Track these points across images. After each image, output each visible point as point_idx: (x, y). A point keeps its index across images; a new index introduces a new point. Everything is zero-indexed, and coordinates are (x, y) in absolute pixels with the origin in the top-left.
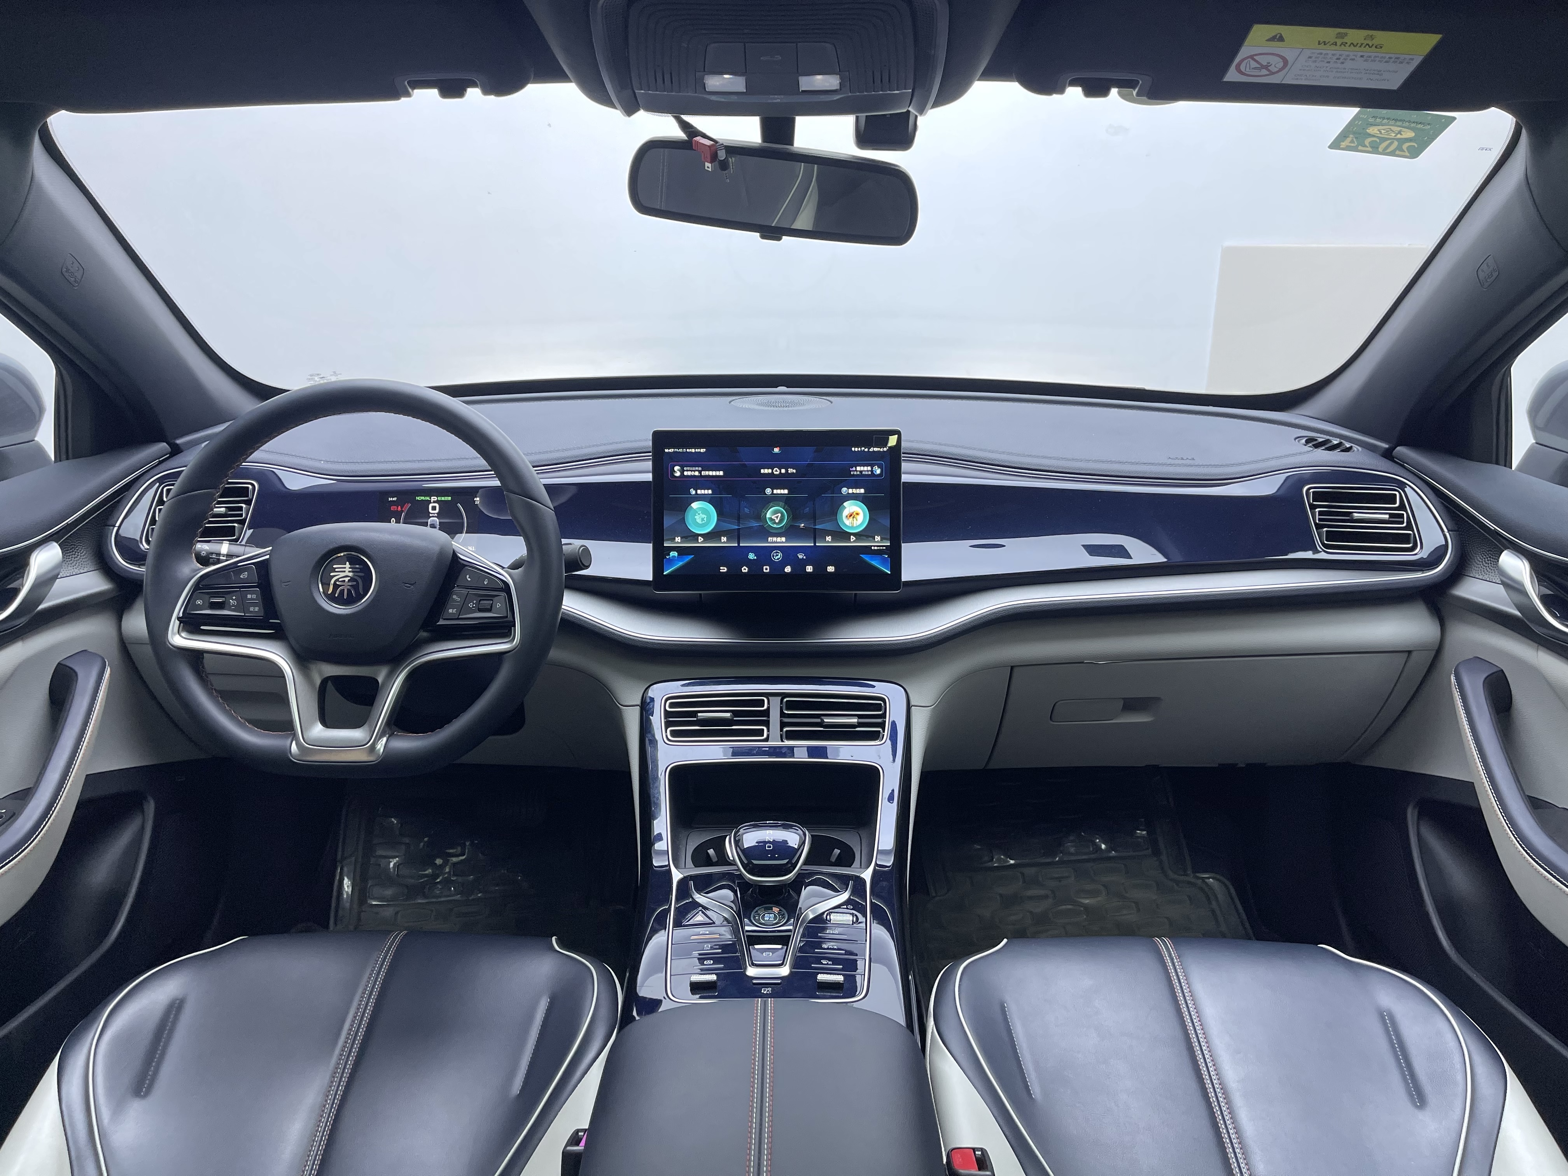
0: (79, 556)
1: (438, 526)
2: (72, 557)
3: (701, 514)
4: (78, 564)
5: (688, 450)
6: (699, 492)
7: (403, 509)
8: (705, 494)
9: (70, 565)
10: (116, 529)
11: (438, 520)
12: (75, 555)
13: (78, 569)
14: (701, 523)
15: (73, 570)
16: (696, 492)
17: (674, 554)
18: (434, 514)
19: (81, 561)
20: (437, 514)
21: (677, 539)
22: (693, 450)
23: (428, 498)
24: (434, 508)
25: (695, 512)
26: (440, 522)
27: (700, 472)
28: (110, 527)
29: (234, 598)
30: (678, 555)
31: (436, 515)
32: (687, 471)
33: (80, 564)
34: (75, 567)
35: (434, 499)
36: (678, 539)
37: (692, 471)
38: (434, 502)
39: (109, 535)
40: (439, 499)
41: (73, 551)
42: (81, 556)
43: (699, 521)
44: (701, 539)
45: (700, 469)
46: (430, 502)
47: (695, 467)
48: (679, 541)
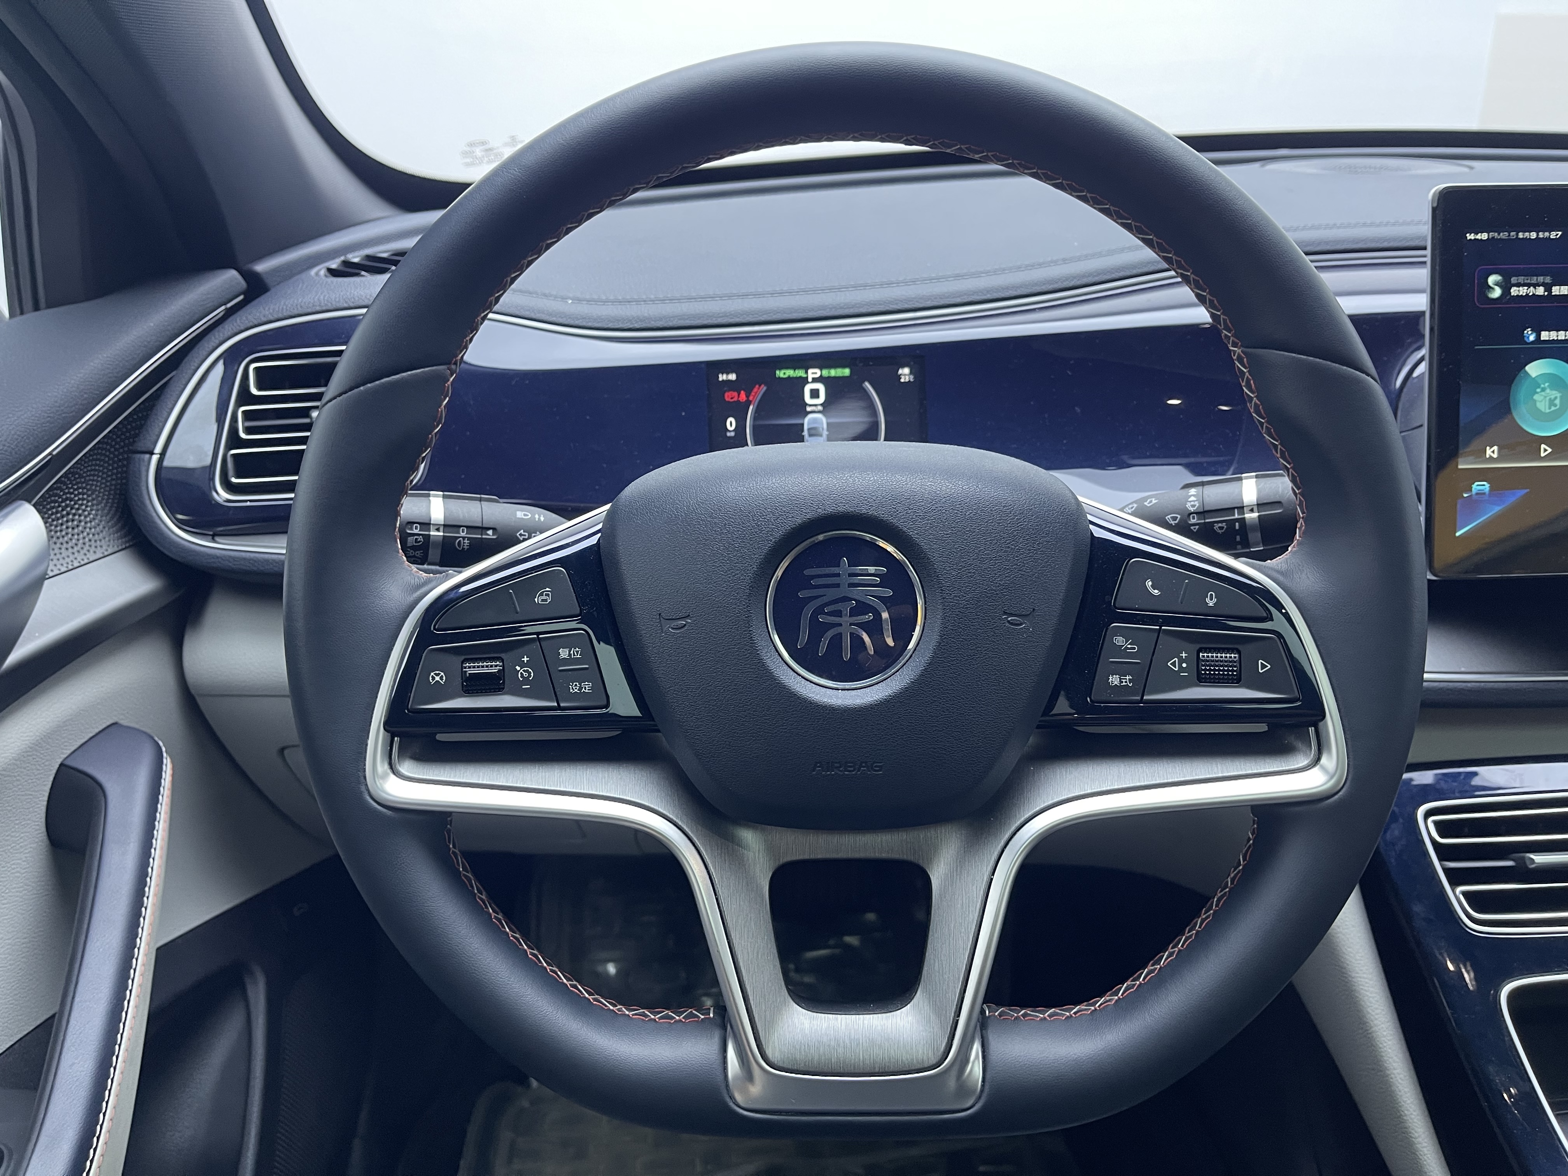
0: (83, 524)
1: (825, 433)
2: (67, 528)
3: (1548, 391)
4: (81, 541)
5: (1521, 235)
6: (1545, 335)
7: (751, 398)
8: (1558, 341)
9: (65, 545)
10: (155, 458)
11: (824, 420)
12: (73, 521)
13: (82, 552)
14: (1548, 411)
15: (72, 557)
16: (1538, 336)
17: (1481, 487)
18: (816, 405)
19: (88, 534)
20: (821, 405)
21: (1489, 452)
22: (1533, 235)
23: (800, 373)
24: (815, 394)
25: (1536, 383)
26: (828, 424)
27: (1548, 288)
28: (142, 456)
29: (525, 659)
30: (1492, 489)
31: (820, 408)
32: (1518, 285)
33: (87, 540)
34: (76, 549)
35: (814, 373)
36: (1492, 452)
37: (1529, 285)
38: (815, 380)
39: (144, 473)
40: (825, 373)
41: (68, 514)
42: (86, 523)
43: (1542, 405)
44: (1545, 450)
45: (1548, 280)
46: (805, 381)
47: (1537, 276)
48: (1495, 456)
